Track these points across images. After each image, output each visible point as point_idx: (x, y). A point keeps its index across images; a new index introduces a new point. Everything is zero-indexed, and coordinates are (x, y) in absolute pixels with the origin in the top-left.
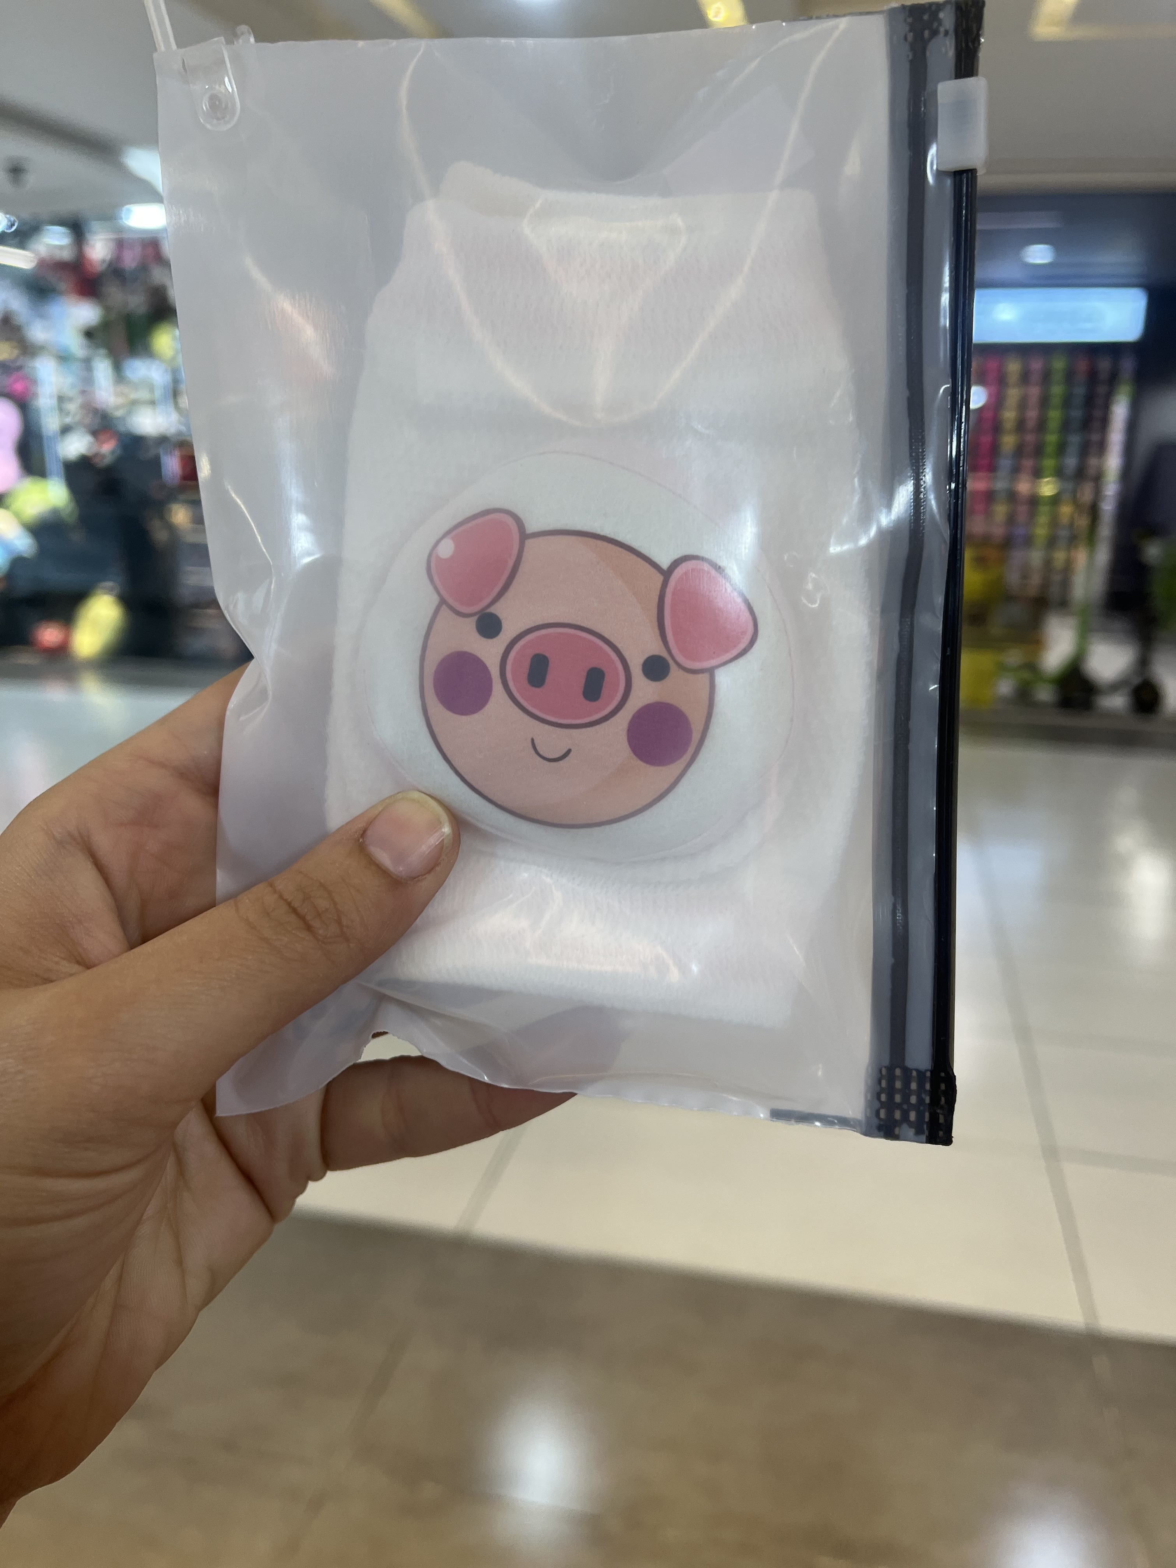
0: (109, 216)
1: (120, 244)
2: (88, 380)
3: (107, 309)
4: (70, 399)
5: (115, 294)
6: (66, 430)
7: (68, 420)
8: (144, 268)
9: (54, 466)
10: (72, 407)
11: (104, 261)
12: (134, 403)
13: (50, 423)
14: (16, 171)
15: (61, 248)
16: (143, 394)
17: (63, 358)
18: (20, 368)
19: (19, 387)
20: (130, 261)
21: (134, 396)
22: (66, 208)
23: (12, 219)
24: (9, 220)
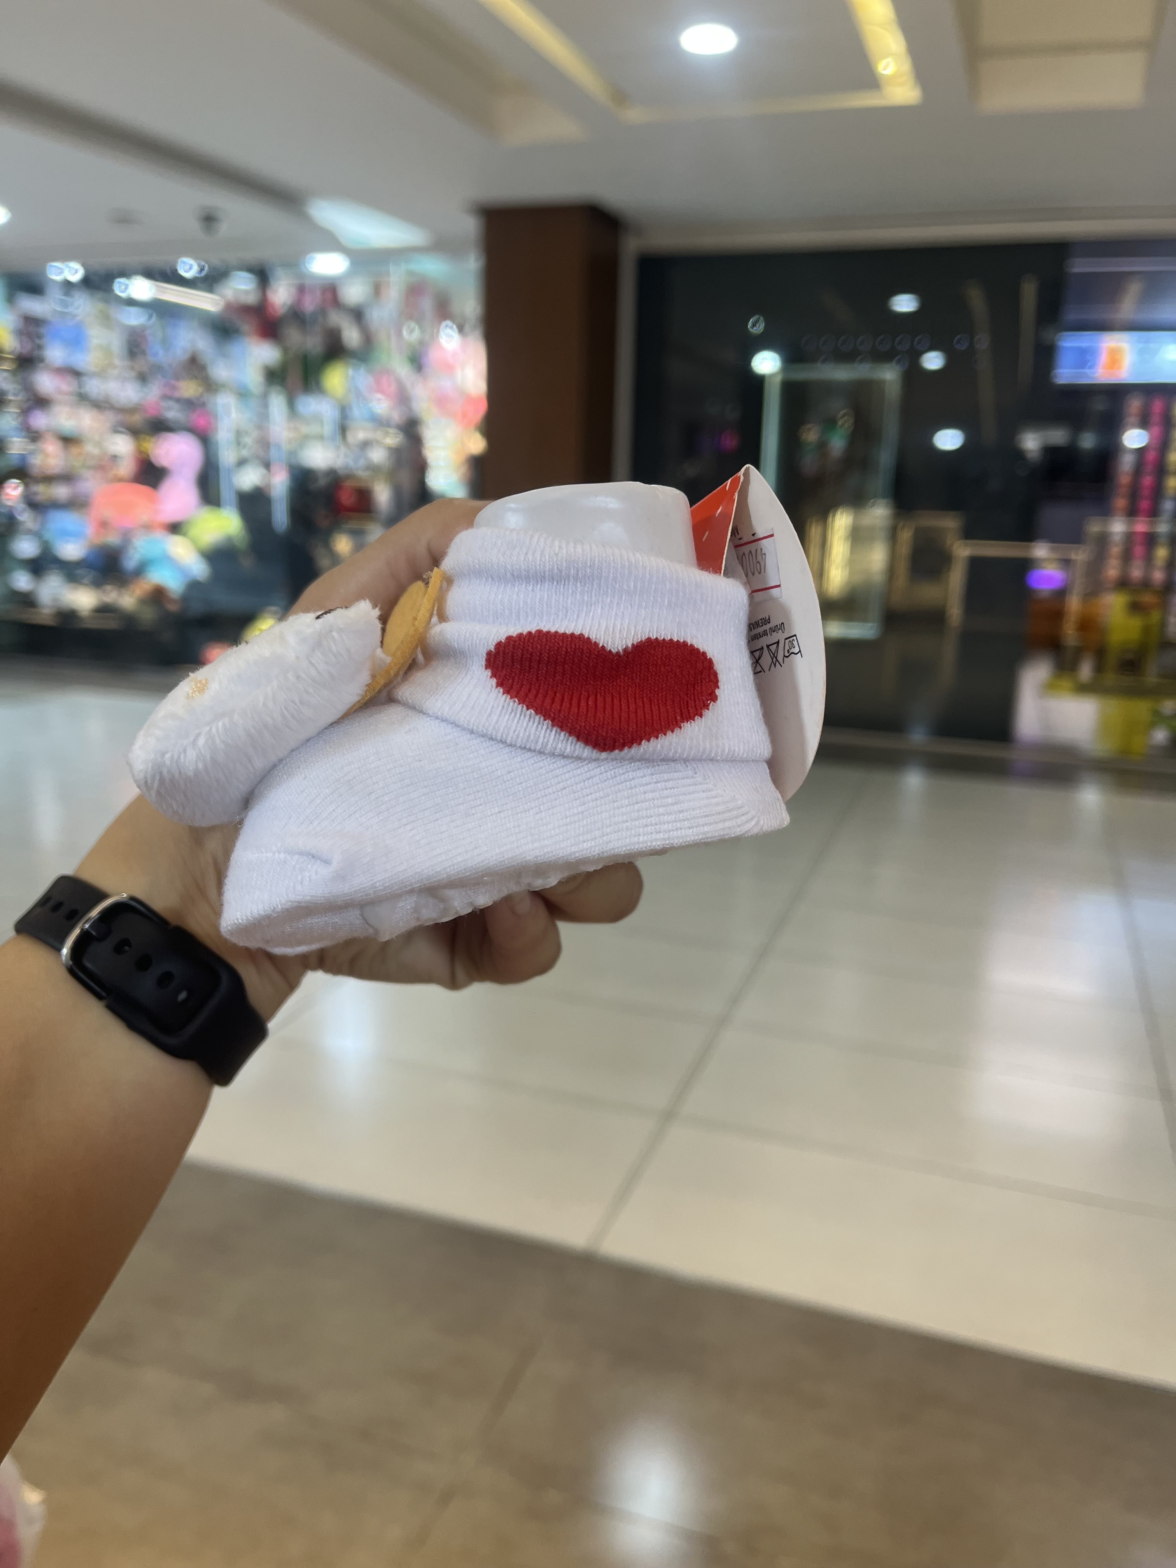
0: (293, 264)
1: (301, 290)
2: (263, 417)
3: (285, 350)
4: (246, 433)
5: (294, 336)
6: (242, 463)
7: (245, 453)
8: (322, 311)
9: (227, 494)
10: (248, 440)
11: (284, 304)
12: (305, 440)
13: (227, 456)
14: (209, 220)
15: (246, 292)
16: (314, 429)
17: (243, 394)
18: (203, 405)
19: (202, 422)
20: (309, 305)
21: (305, 429)
22: (252, 256)
23: (203, 263)
24: (199, 265)
